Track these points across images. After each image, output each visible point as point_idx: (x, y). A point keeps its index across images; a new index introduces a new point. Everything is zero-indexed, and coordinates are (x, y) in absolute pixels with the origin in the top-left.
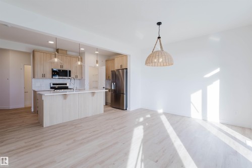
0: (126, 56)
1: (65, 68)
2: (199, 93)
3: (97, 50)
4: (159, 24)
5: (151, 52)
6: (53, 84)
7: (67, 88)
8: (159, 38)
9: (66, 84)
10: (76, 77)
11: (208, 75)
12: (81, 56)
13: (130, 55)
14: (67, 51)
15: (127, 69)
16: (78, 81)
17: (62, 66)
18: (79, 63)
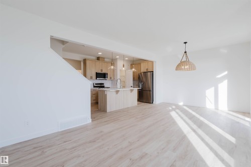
0: (153, 62)
1: (103, 72)
2: (212, 89)
3: (127, 57)
4: (185, 43)
5: (180, 62)
6: (96, 84)
7: (103, 87)
8: (185, 52)
9: (103, 84)
10: (111, 78)
11: (219, 76)
12: (113, 62)
13: (156, 62)
14: (104, 58)
15: (153, 72)
16: (110, 81)
17: (102, 70)
18: (112, 67)
